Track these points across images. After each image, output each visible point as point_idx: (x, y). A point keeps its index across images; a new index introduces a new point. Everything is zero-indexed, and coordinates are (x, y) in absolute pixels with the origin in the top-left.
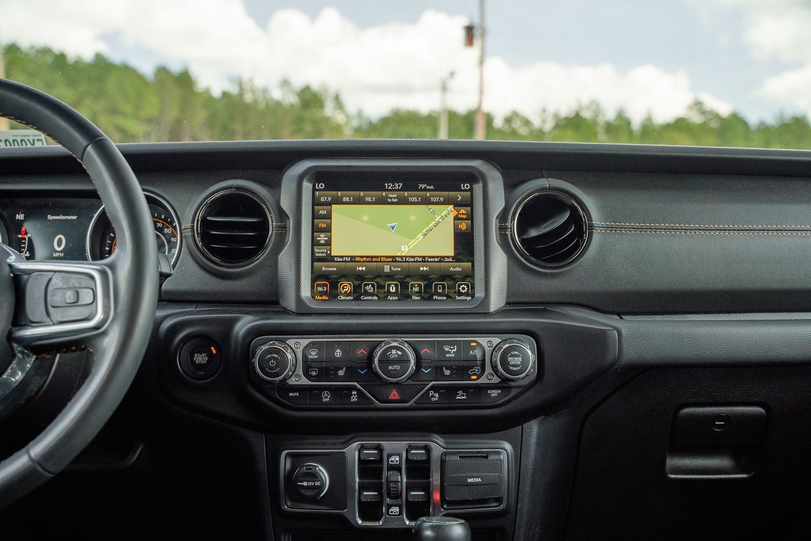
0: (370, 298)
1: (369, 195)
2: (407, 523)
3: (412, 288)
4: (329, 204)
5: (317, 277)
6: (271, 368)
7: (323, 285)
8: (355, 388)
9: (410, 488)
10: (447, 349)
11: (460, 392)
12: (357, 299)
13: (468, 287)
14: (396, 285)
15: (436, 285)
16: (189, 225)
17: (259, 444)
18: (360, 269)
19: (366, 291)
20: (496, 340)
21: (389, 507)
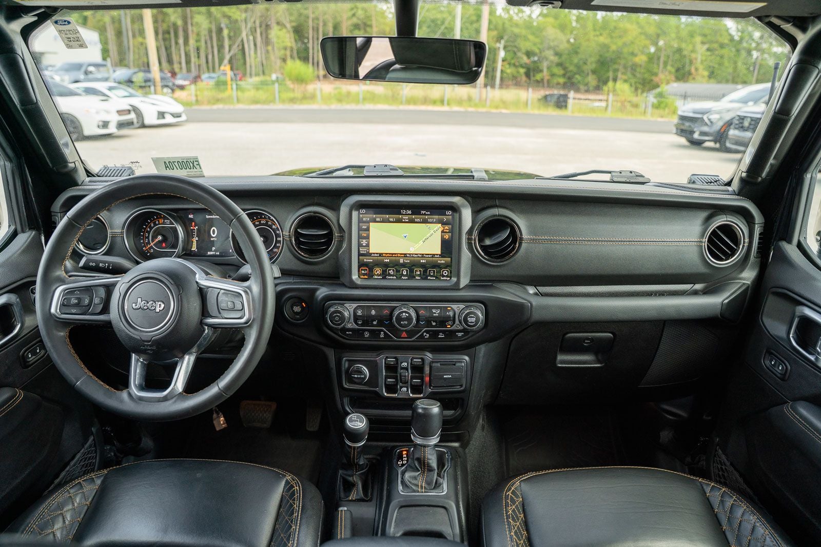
0: (391, 277)
1: (392, 217)
2: (411, 395)
3: (416, 272)
4: (368, 222)
5: (361, 265)
6: (336, 321)
7: (365, 270)
8: (382, 331)
9: (412, 378)
10: (434, 311)
11: (441, 334)
12: (384, 278)
13: (448, 272)
14: (407, 270)
15: (430, 271)
16: (287, 234)
17: (331, 354)
18: (386, 260)
19: (389, 273)
20: (462, 306)
21: (401, 387)
